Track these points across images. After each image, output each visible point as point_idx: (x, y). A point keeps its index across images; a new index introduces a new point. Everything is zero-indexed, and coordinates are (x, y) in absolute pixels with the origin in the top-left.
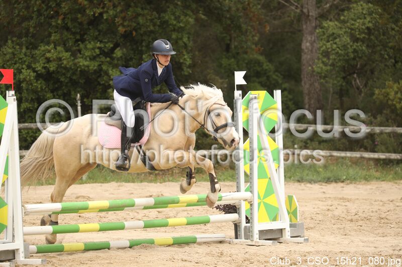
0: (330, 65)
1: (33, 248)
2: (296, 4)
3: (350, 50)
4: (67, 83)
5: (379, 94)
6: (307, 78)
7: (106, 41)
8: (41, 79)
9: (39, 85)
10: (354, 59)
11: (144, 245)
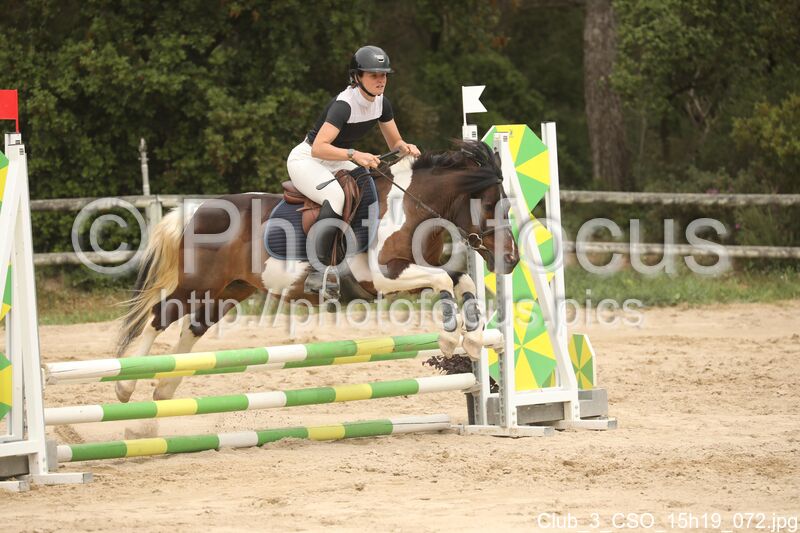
0: (643, 73)
1: (65, 449)
3: (682, 42)
4: (121, 117)
5: (740, 129)
6: (595, 99)
7: (198, 30)
8: (67, 110)
9: (65, 121)
10: (690, 59)
11: (287, 439)
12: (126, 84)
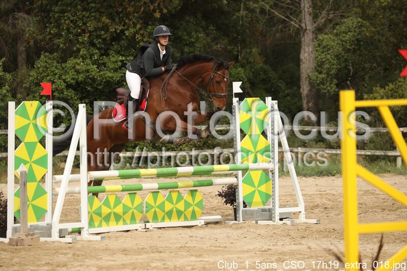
0: (324, 74)
2: (295, 19)
3: (342, 60)
4: (93, 92)
6: (305, 85)
7: (127, 54)
8: (70, 89)
9: (70, 93)
12: (96, 77)
